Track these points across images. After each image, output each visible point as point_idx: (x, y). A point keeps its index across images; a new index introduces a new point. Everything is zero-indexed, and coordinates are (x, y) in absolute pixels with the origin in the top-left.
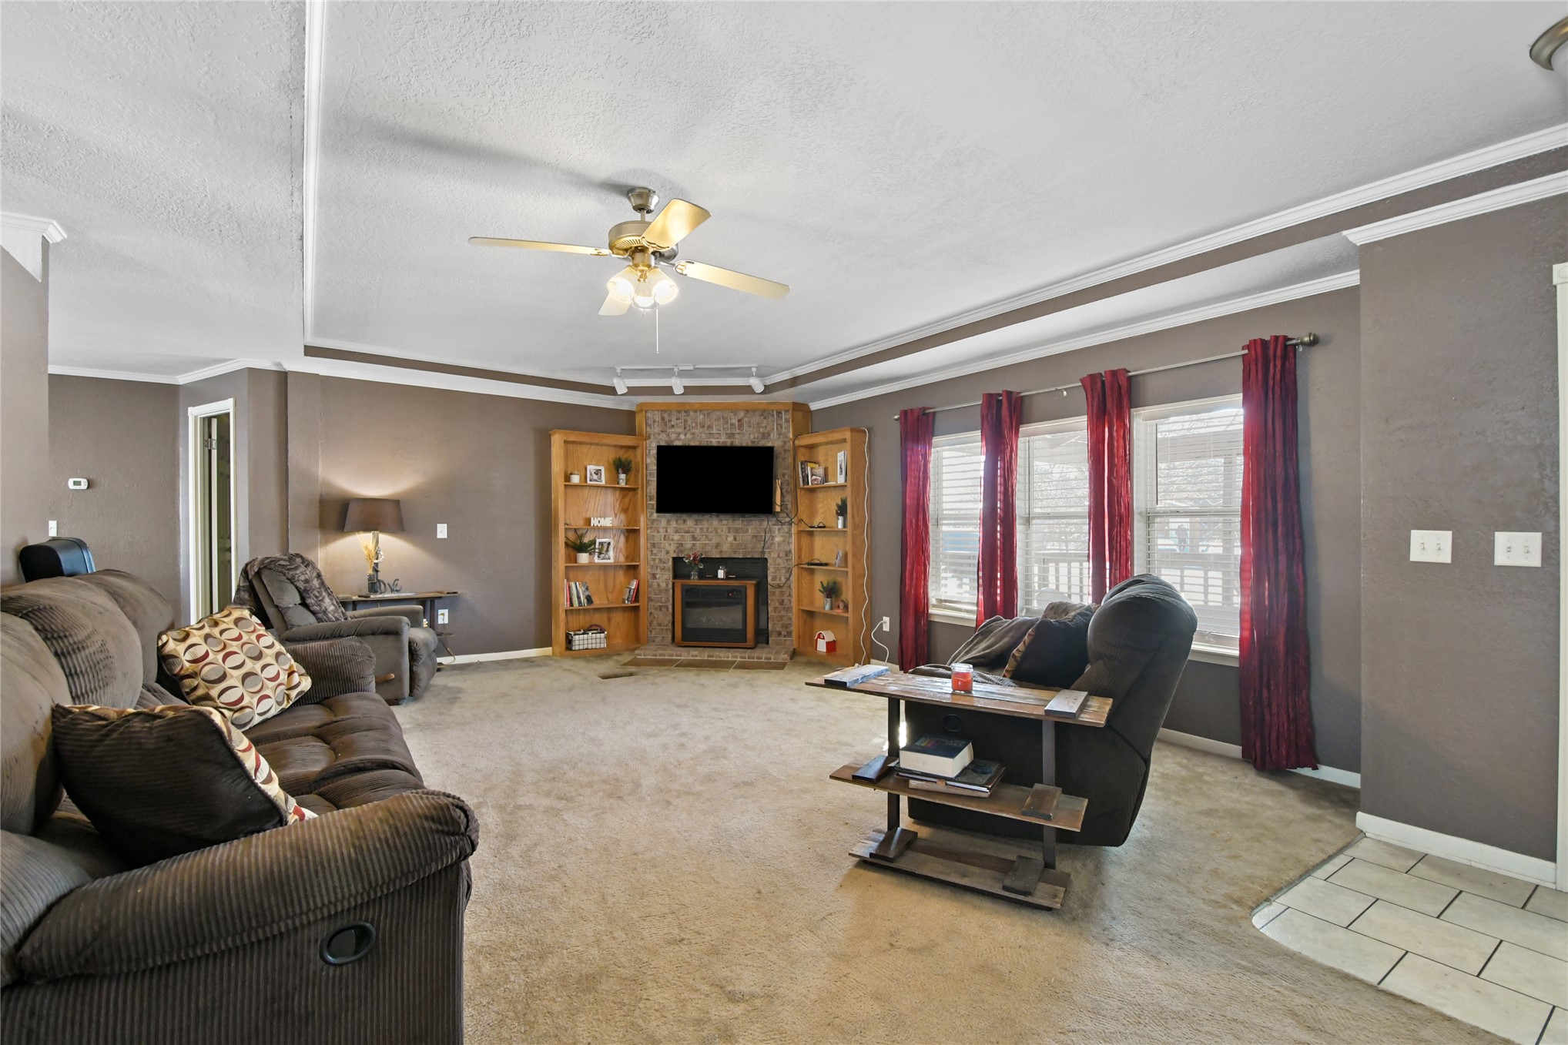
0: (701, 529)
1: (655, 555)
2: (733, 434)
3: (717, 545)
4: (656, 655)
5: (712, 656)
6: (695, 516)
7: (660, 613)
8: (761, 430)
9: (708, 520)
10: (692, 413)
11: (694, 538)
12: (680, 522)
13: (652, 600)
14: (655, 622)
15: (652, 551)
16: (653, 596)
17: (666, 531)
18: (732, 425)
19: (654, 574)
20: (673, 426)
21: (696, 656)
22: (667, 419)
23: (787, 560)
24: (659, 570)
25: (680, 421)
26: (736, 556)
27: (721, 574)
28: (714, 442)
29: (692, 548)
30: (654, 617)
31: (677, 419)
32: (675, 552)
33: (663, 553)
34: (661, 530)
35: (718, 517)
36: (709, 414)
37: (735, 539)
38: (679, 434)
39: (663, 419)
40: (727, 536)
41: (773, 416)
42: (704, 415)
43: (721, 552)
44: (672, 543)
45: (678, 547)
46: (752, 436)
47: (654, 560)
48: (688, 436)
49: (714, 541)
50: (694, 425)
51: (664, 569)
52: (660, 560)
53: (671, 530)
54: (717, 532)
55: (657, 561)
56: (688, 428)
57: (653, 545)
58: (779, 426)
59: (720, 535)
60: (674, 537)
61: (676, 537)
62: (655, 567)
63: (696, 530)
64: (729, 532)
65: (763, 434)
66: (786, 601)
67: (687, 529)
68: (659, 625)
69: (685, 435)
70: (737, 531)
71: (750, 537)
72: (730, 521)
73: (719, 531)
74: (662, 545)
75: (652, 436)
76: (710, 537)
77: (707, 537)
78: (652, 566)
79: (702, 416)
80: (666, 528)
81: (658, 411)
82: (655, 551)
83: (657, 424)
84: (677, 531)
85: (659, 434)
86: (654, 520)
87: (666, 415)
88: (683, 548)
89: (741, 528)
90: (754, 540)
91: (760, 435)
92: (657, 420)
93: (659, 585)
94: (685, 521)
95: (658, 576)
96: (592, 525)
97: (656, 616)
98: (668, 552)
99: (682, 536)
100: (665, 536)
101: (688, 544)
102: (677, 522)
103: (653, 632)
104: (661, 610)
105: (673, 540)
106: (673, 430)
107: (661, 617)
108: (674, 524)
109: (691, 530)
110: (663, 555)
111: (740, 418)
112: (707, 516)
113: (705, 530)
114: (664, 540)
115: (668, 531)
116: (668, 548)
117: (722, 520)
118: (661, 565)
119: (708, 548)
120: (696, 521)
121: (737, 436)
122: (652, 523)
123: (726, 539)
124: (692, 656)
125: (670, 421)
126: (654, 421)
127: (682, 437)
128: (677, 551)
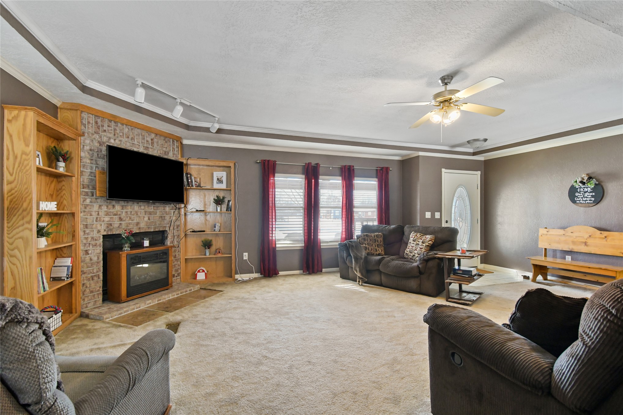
0: (126, 212)
1: (88, 234)
2: (148, 148)
3: (138, 224)
4: (121, 313)
5: (160, 300)
6: (122, 203)
7: (91, 282)
8: (164, 149)
9: (131, 206)
10: (119, 125)
11: (121, 219)
12: (110, 207)
13: (84, 273)
14: (88, 290)
15: (84, 231)
16: (85, 269)
17: (98, 214)
18: (147, 141)
19: (86, 251)
20: (105, 131)
21: (150, 303)
22: (100, 123)
23: (178, 230)
24: (91, 247)
25: (111, 128)
26: (149, 231)
27: (146, 243)
28: (135, 150)
29: (119, 227)
30: (86, 287)
31: (108, 126)
32: (105, 230)
33: (95, 232)
34: (93, 213)
35: (138, 203)
36: (132, 129)
37: (149, 219)
38: (110, 138)
39: (96, 123)
40: (144, 217)
41: (170, 142)
42: (129, 129)
43: (140, 228)
44: (103, 223)
45: (108, 227)
46: (159, 152)
47: (86, 238)
48: (117, 141)
49: (135, 221)
50: (121, 134)
51: (95, 245)
52: (92, 238)
53: (102, 214)
54: (137, 214)
55: (89, 239)
56: (117, 135)
57: (86, 226)
58: (173, 149)
59: (139, 216)
60: (104, 219)
61: (107, 219)
62: (88, 245)
63: (122, 212)
64: (146, 214)
65: (165, 152)
66: (177, 255)
67: (115, 212)
68: (92, 292)
69: (115, 140)
70: (150, 213)
71: (158, 217)
72: (146, 207)
73: (139, 213)
74: (94, 226)
75: (86, 134)
76: (132, 218)
77: (130, 218)
78: (85, 244)
79: (127, 129)
80: (98, 212)
81: (92, 115)
82: (87, 231)
83: (90, 125)
84: (107, 214)
85: (93, 134)
86: (88, 205)
87: (99, 121)
88: (112, 227)
89: (153, 211)
90: (160, 219)
91: (164, 152)
92: (91, 122)
93: (91, 259)
94: (114, 206)
95: (90, 252)
96: (41, 209)
97: (88, 286)
98: (99, 231)
99: (111, 218)
100: (97, 218)
101: (116, 224)
102: (107, 206)
103: (86, 299)
104: (93, 279)
105: (103, 221)
106: (105, 134)
107: (93, 285)
108: (104, 208)
109: (119, 213)
110: (95, 234)
111: (152, 138)
112: (130, 203)
113: (129, 213)
114: (96, 221)
115: (100, 213)
116: (99, 228)
117: (141, 206)
118: (93, 242)
119: (131, 227)
120: (123, 206)
121: (150, 150)
122: (85, 208)
123: (144, 219)
124: (148, 304)
125: (103, 126)
126: (89, 123)
127: (112, 141)
128: (107, 230)
